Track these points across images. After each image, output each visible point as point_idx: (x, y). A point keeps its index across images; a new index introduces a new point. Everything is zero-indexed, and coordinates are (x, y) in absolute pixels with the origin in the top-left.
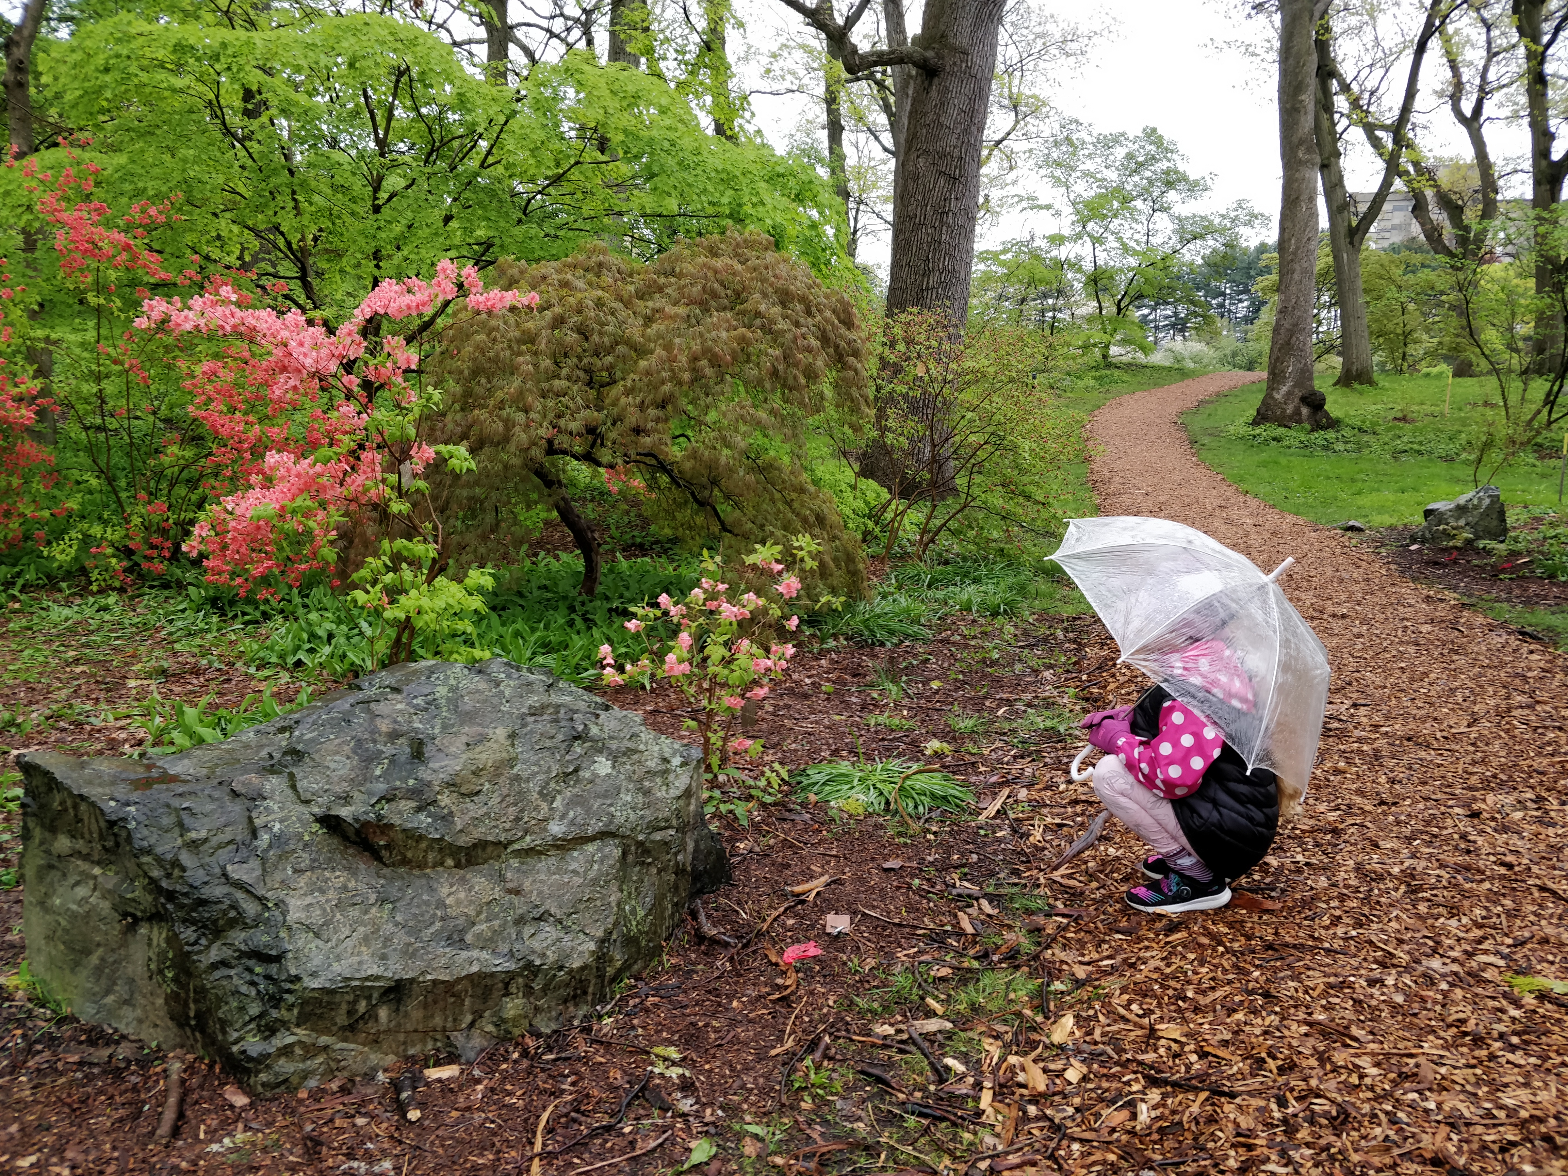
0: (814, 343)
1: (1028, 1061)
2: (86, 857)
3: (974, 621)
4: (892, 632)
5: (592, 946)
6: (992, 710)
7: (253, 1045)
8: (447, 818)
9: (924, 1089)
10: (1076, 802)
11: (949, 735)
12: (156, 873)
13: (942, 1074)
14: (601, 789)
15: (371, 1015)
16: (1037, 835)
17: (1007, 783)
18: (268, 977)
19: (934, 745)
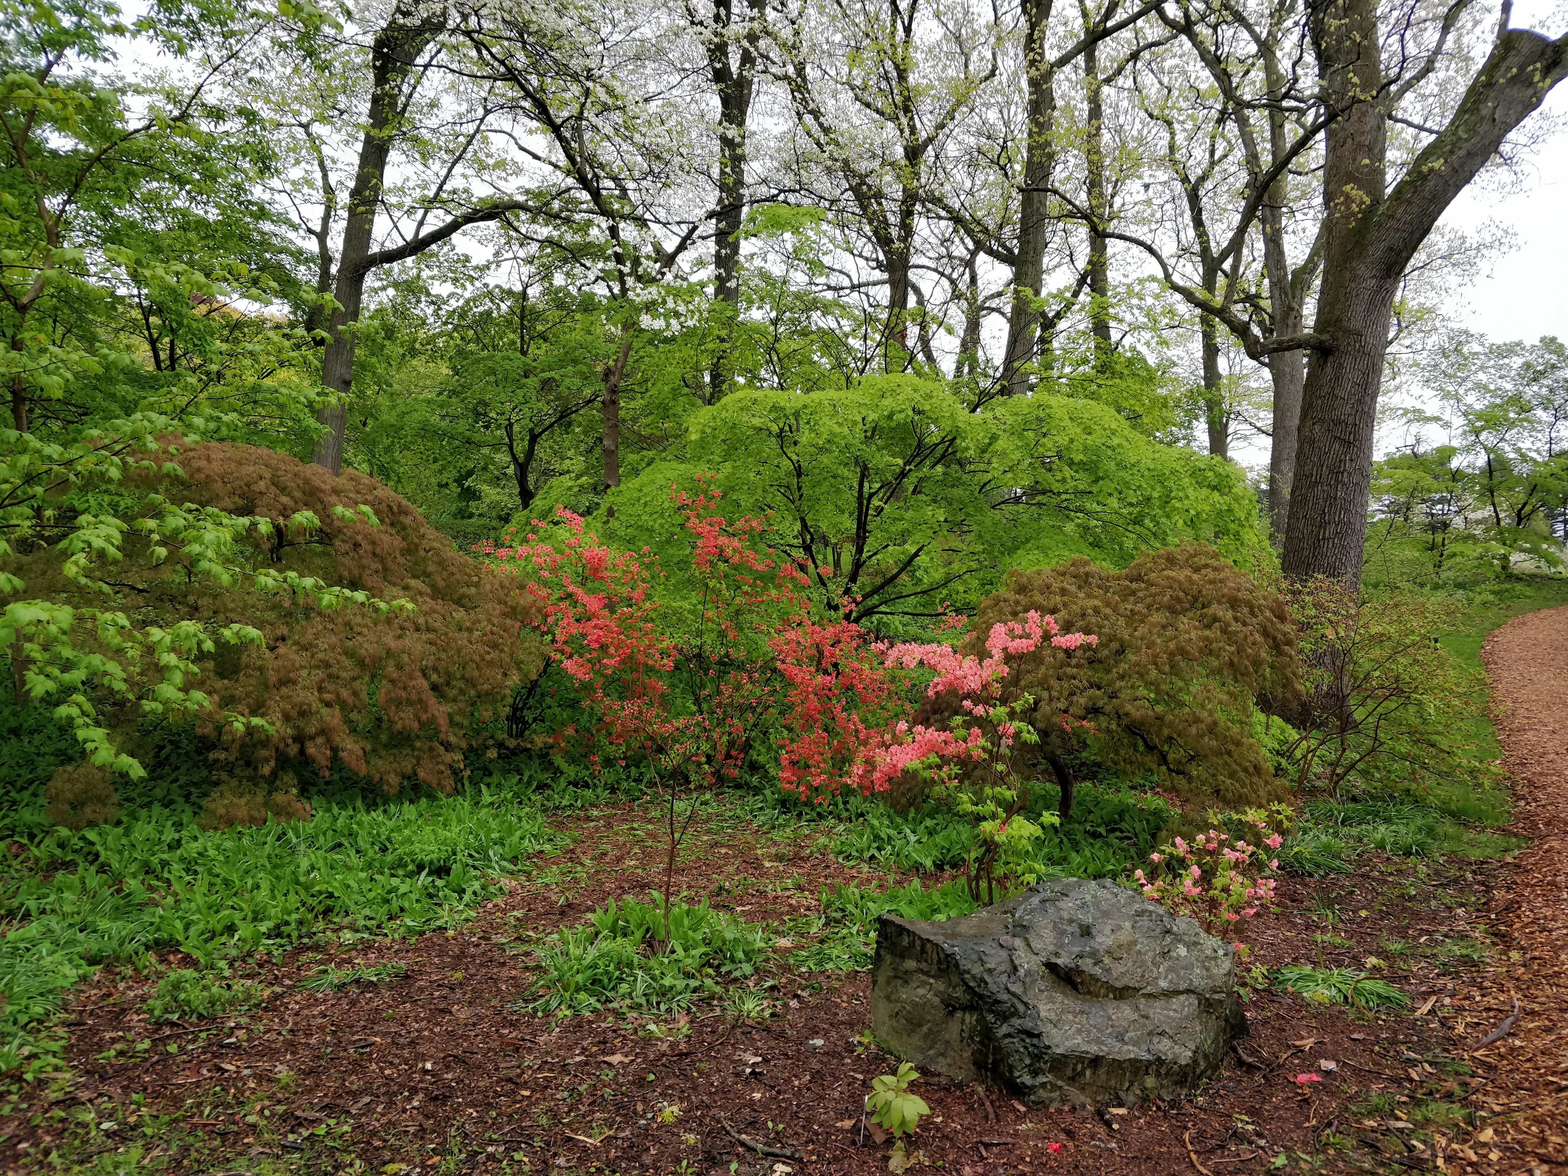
0: (1258, 637)
1: (1466, 1147)
2: (927, 974)
3: (1388, 859)
4: (1318, 866)
5: (1190, 1054)
6: (1414, 938)
7: (1027, 1079)
8: (1108, 970)
9: (1401, 1153)
10: (1488, 1010)
11: (1381, 953)
12: (972, 984)
13: (1411, 1149)
14: (1184, 964)
15: (1082, 1074)
16: (1460, 1029)
17: (1433, 993)
18: (1033, 1045)
19: (1372, 961)
